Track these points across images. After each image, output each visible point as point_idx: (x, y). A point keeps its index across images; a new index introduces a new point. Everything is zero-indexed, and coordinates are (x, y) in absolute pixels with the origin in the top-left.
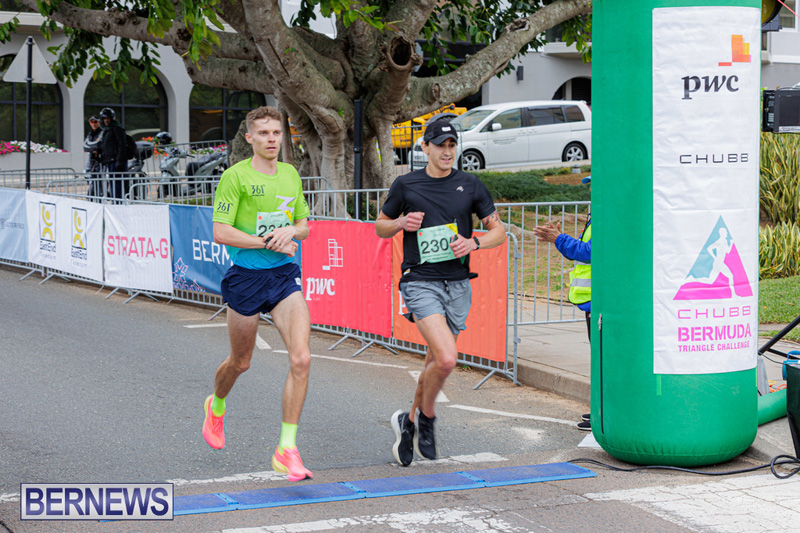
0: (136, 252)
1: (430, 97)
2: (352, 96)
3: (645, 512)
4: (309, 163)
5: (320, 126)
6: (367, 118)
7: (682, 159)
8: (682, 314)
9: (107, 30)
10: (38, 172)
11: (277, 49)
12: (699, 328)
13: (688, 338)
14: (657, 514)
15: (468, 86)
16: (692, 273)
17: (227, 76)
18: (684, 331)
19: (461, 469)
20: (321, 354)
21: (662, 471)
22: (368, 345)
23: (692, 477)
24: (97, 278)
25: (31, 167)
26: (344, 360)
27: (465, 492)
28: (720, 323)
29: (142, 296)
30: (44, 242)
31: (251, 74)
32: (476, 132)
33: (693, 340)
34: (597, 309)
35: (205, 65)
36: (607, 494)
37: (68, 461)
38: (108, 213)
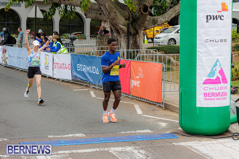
0: (62, 68)
1: (155, 23)
3: (189, 149)
4: (118, 42)
5: (121, 31)
6: (135, 28)
7: (206, 41)
8: (205, 89)
9: (60, 2)
11: (107, 8)
12: (211, 93)
14: (192, 150)
16: (208, 76)
17: (96, 16)
18: (206, 94)
19: (137, 135)
21: (198, 137)
22: (124, 96)
23: (208, 139)
24: (51, 75)
27: (136, 142)
28: (217, 92)
29: (63, 81)
31: (102, 15)
32: (173, 33)
33: (208, 97)
34: (181, 86)
35: (89, 12)
36: (178, 144)
37: (21, 129)
38: (54, 56)
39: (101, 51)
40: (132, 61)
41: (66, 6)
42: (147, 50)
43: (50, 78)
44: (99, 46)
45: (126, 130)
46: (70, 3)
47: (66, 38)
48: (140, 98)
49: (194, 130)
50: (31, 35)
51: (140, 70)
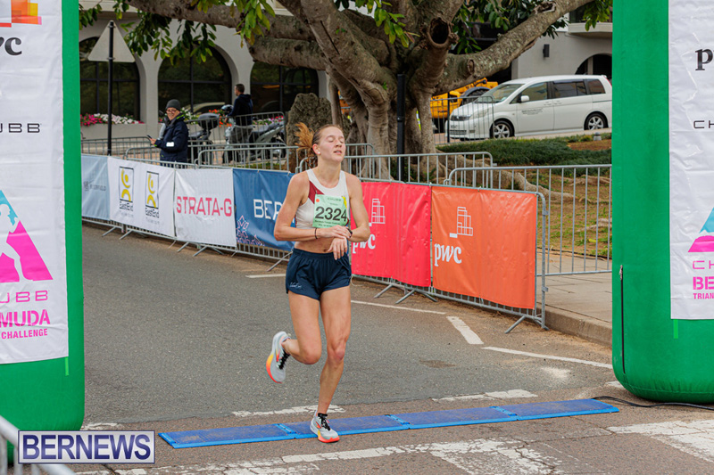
1: (465, 72)
2: (395, 71)
3: (663, 444)
4: (357, 132)
5: (366, 99)
6: (408, 91)
7: (697, 124)
8: (697, 265)
9: (178, 14)
10: (118, 140)
11: (328, 30)
13: (702, 287)
14: (675, 446)
15: (499, 62)
16: (705, 227)
17: (284, 55)
18: (699, 281)
19: (495, 404)
20: (368, 301)
21: (679, 407)
22: (410, 293)
23: (707, 414)
24: (170, 234)
25: (113, 137)
26: (388, 306)
27: (499, 425)
29: (209, 250)
30: (123, 203)
31: (305, 53)
32: (506, 103)
33: (706, 288)
34: (619, 260)
35: (264, 44)
36: (628, 428)
37: (146, 395)
38: (178, 176)
40: (436, 188)
41: (189, 24)
42: (444, 156)
43: (164, 240)
44: (294, 145)
45: (457, 390)
46: (209, 16)
48: (465, 297)
49: (664, 389)
51: (460, 213)
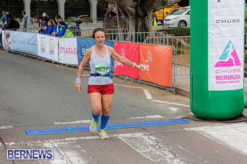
0: (68, 52)
1: (164, 4)
3: (201, 134)
4: (126, 25)
5: (129, 13)
8: (217, 72)
12: (223, 76)
13: (219, 79)
14: (204, 135)
16: (220, 58)
18: (218, 77)
19: (147, 120)
20: (118, 84)
22: (133, 81)
23: (220, 124)
24: (57, 60)
26: (124, 86)
27: (146, 127)
28: (230, 74)
29: (69, 66)
30: (42, 50)
32: (184, 15)
33: (221, 80)
34: (191, 70)
36: (191, 129)
37: (27, 116)
38: (60, 40)
39: (108, 35)
40: (141, 44)
42: (157, 33)
43: (55, 63)
44: (106, 29)
45: (136, 115)
47: (72, 22)
48: (150, 83)
49: (206, 115)
50: (36, 19)
51: (148, 53)
